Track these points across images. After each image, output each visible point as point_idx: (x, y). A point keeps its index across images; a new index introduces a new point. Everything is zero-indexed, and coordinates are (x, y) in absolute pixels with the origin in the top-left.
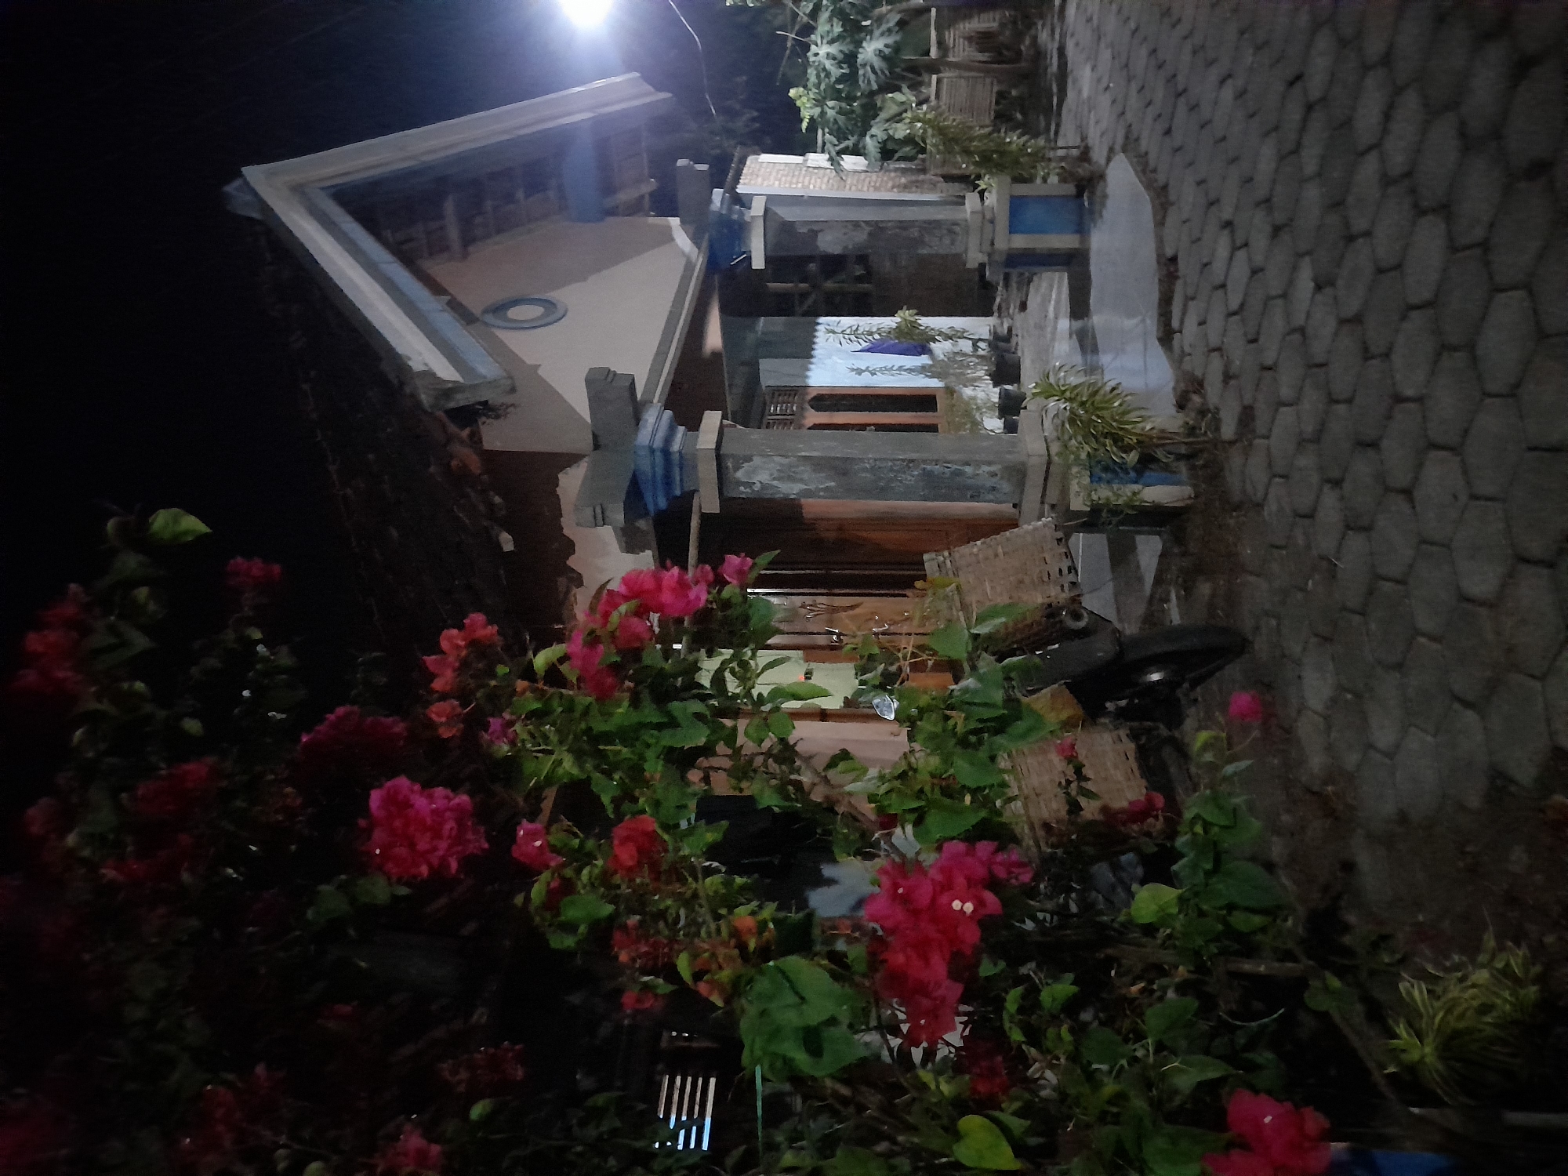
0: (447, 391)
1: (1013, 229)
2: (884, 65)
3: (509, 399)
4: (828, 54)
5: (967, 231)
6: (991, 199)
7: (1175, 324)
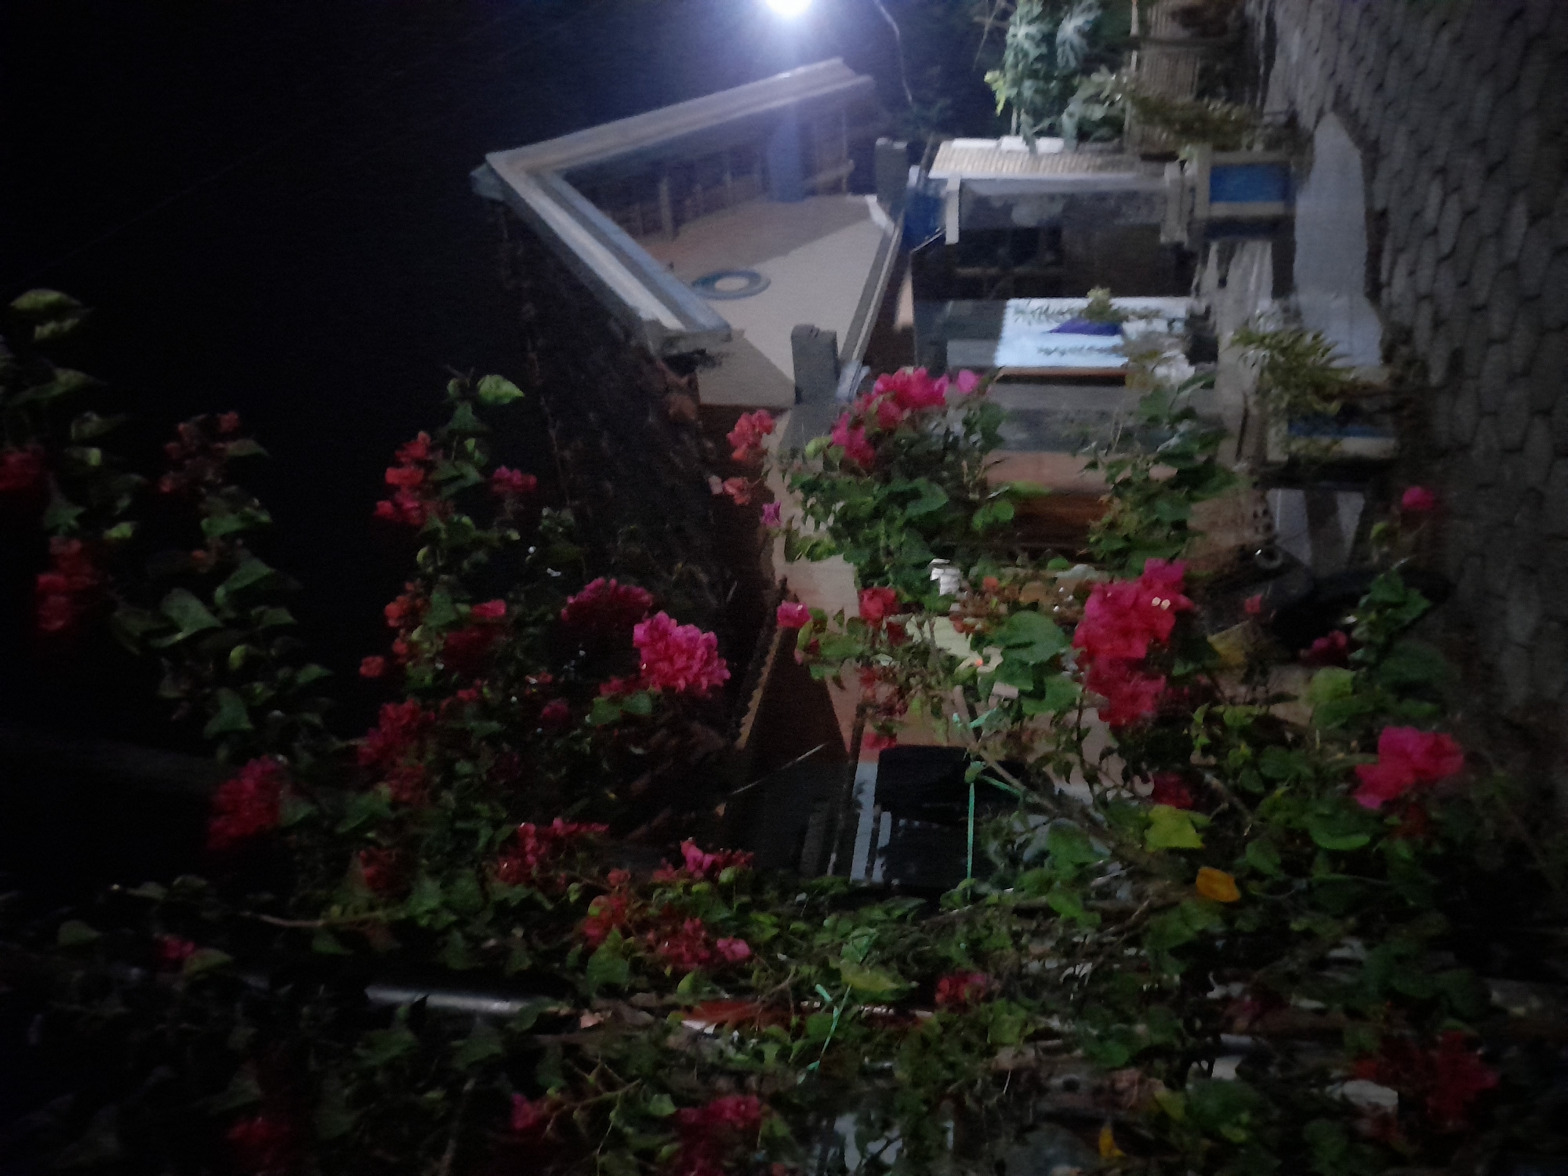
0: (671, 339)
1: (1214, 197)
2: (1084, 42)
3: (724, 348)
4: (1027, 36)
5: (1165, 201)
6: (1191, 170)
7: (1384, 276)
